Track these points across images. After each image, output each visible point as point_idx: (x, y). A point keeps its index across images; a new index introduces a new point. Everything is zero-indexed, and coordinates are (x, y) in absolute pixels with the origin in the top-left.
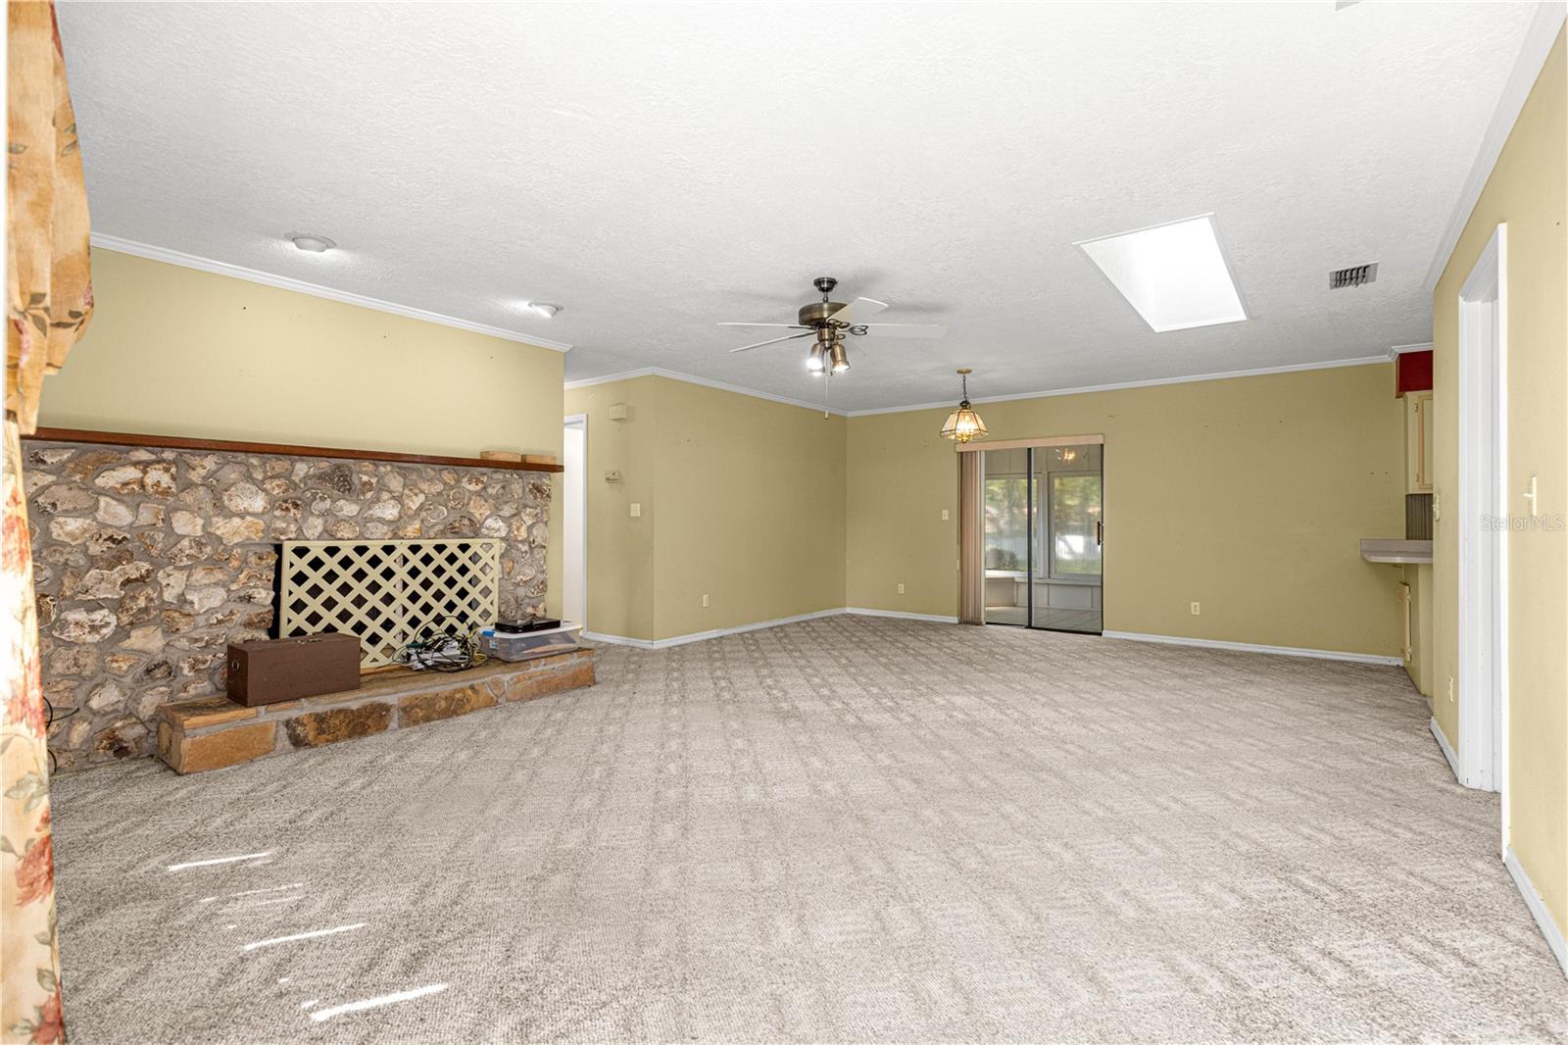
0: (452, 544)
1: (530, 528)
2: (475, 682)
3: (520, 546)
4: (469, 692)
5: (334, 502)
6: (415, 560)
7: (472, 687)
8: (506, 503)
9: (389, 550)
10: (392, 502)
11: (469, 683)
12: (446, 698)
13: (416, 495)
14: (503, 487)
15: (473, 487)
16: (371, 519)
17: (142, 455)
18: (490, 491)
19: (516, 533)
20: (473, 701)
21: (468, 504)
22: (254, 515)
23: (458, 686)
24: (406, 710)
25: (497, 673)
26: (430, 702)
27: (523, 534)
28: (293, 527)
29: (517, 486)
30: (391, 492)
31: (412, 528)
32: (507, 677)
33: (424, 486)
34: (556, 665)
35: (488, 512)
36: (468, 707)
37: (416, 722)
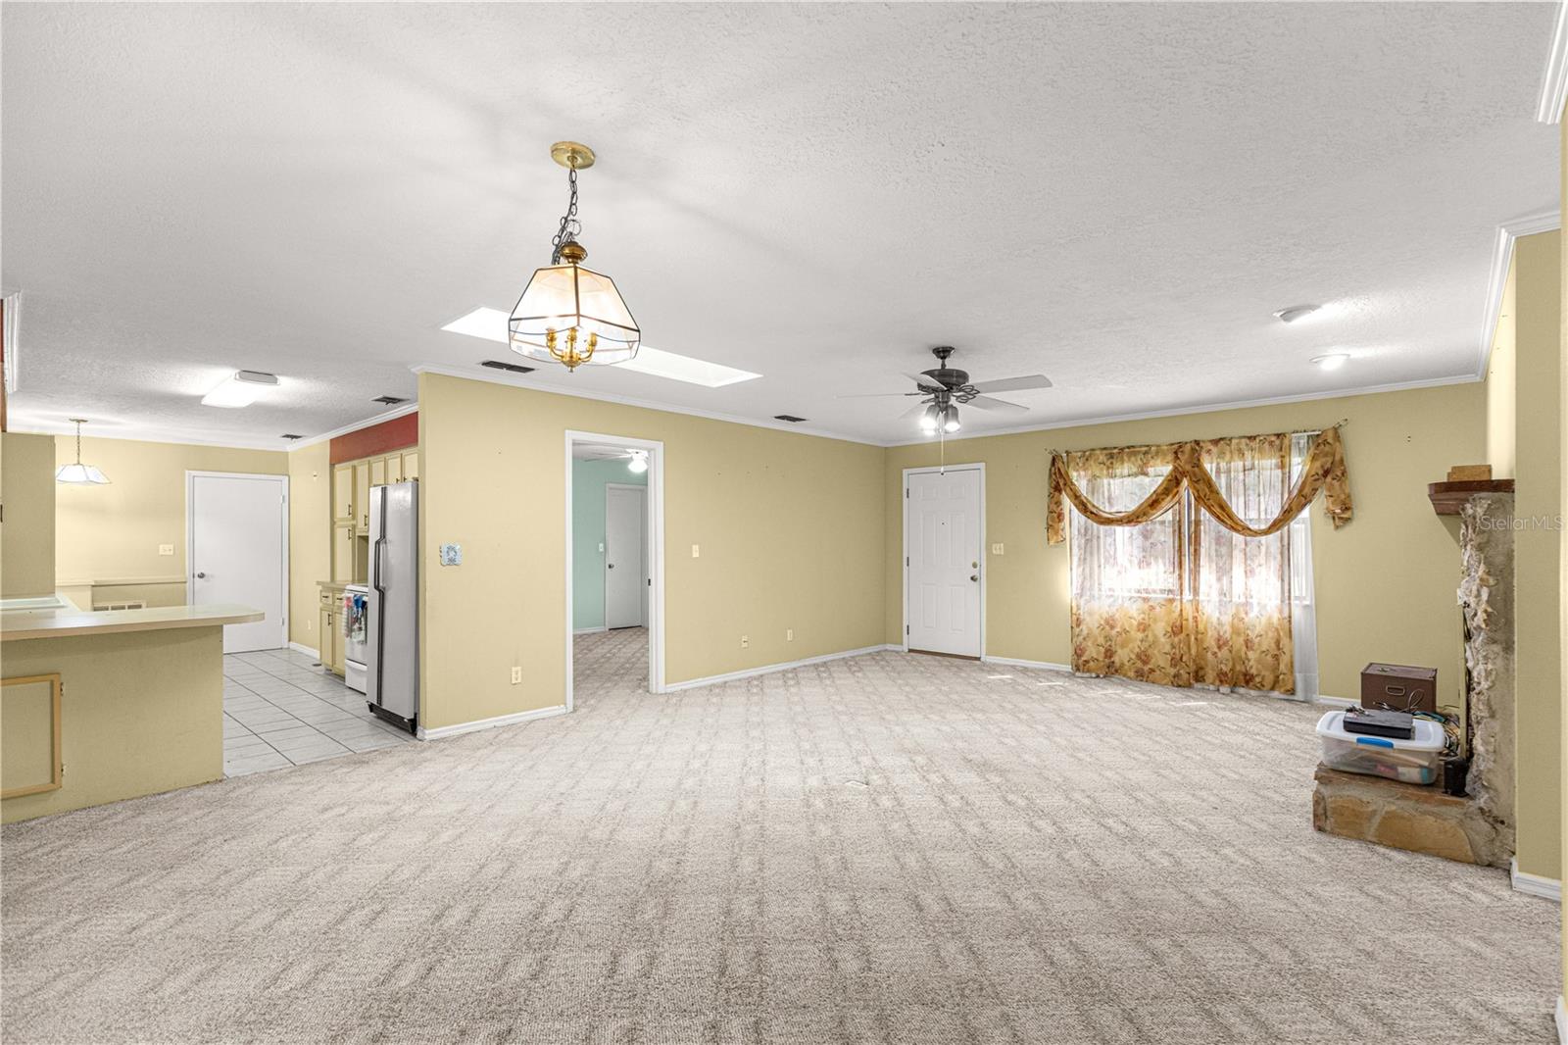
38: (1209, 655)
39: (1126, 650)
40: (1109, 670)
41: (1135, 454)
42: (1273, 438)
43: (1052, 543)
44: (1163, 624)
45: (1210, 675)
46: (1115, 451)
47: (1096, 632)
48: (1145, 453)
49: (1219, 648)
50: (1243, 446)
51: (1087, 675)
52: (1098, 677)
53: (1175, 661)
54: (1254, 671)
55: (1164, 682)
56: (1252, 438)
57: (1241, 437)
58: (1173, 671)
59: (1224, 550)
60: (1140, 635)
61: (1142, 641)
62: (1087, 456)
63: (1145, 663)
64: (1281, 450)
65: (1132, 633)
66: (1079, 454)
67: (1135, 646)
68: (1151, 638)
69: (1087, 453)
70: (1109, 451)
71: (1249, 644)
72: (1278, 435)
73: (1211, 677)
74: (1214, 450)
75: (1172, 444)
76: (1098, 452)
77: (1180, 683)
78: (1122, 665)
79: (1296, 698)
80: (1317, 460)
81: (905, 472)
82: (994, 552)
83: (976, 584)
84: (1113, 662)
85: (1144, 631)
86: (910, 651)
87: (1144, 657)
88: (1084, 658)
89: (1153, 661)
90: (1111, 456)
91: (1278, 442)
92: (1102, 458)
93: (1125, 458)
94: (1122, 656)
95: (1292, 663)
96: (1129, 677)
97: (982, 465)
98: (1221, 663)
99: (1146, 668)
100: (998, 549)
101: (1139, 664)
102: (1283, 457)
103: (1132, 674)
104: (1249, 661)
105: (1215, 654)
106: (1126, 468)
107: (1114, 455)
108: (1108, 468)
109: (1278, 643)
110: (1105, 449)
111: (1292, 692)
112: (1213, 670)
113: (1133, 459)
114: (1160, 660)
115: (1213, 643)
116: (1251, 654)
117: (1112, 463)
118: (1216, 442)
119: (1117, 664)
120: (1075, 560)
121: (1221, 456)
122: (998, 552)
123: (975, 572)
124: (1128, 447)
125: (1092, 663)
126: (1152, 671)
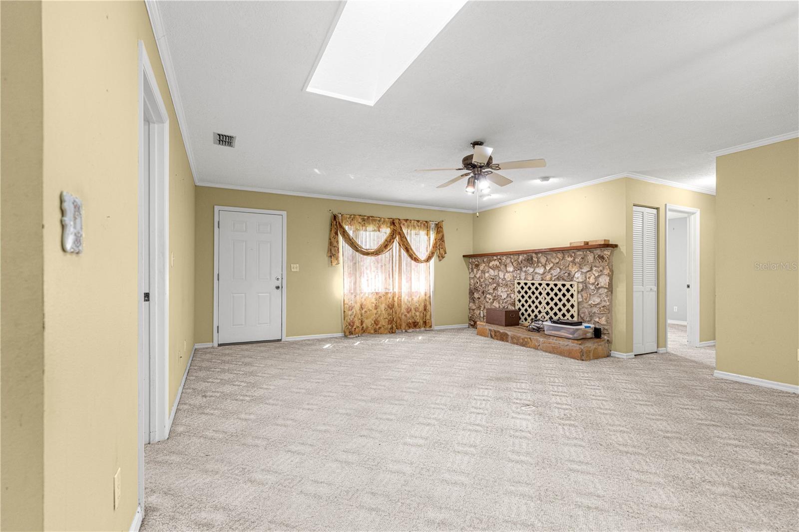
0: (560, 283)
1: (596, 278)
3: (591, 286)
4: (529, 340)
5: (527, 267)
6: (548, 289)
7: (530, 338)
8: (585, 265)
9: (540, 284)
10: (542, 267)
11: (529, 337)
12: (522, 339)
13: (549, 264)
14: (582, 258)
15: (570, 259)
16: (536, 273)
17: (495, 258)
18: (576, 260)
19: (588, 280)
20: (530, 344)
21: (568, 266)
22: (511, 272)
23: (527, 336)
24: (512, 338)
25: (538, 336)
26: (518, 338)
27: (592, 280)
28: (518, 276)
29: (590, 257)
30: (541, 263)
31: (548, 277)
32: (541, 340)
33: (553, 260)
34: (561, 342)
35: (576, 270)
36: (528, 345)
37: (514, 343)
38: (403, 316)
39: (370, 320)
40: (363, 331)
41: (375, 220)
42: (425, 223)
43: (334, 264)
44: (384, 305)
45: (404, 325)
46: (366, 217)
47: (358, 312)
48: (379, 221)
49: (408, 312)
50: (415, 224)
51: (355, 336)
52: (359, 336)
53: (391, 322)
54: (418, 321)
55: (386, 332)
56: (418, 221)
57: (414, 220)
58: (390, 326)
59: (409, 269)
60: (375, 311)
61: (376, 314)
62: (352, 218)
63: (377, 325)
64: (427, 228)
65: (373, 310)
66: (348, 216)
67: (373, 317)
68: (379, 313)
69: (352, 216)
70: (362, 217)
71: (417, 309)
72: (426, 222)
73: (404, 326)
74: (406, 224)
75: (389, 219)
76: (358, 217)
77: (392, 331)
78: (367, 327)
79: (431, 329)
80: (439, 234)
81: (217, 208)
82: (292, 270)
83: (279, 291)
84: (363, 327)
85: (377, 309)
86: (220, 345)
87: (376, 322)
88: (354, 327)
89: (381, 323)
90: (364, 220)
91: (426, 224)
92: (360, 220)
93: (371, 222)
94: (368, 323)
95: (431, 315)
96: (372, 334)
97: (284, 213)
98: (409, 319)
99: (377, 327)
100: (295, 268)
101: (375, 326)
102: (428, 231)
103: (372, 331)
104: (417, 316)
105: (405, 315)
106: (370, 228)
107: (366, 220)
108: (362, 226)
109: (425, 306)
110: (360, 215)
111: (431, 327)
112: (405, 323)
113: (374, 223)
114: (383, 322)
115: (405, 311)
116: (418, 314)
117: (364, 223)
118: (406, 220)
119: (365, 328)
120: (346, 273)
121: (408, 227)
122: (295, 270)
123: (278, 283)
124: (372, 217)
125: (357, 329)
126: (380, 328)
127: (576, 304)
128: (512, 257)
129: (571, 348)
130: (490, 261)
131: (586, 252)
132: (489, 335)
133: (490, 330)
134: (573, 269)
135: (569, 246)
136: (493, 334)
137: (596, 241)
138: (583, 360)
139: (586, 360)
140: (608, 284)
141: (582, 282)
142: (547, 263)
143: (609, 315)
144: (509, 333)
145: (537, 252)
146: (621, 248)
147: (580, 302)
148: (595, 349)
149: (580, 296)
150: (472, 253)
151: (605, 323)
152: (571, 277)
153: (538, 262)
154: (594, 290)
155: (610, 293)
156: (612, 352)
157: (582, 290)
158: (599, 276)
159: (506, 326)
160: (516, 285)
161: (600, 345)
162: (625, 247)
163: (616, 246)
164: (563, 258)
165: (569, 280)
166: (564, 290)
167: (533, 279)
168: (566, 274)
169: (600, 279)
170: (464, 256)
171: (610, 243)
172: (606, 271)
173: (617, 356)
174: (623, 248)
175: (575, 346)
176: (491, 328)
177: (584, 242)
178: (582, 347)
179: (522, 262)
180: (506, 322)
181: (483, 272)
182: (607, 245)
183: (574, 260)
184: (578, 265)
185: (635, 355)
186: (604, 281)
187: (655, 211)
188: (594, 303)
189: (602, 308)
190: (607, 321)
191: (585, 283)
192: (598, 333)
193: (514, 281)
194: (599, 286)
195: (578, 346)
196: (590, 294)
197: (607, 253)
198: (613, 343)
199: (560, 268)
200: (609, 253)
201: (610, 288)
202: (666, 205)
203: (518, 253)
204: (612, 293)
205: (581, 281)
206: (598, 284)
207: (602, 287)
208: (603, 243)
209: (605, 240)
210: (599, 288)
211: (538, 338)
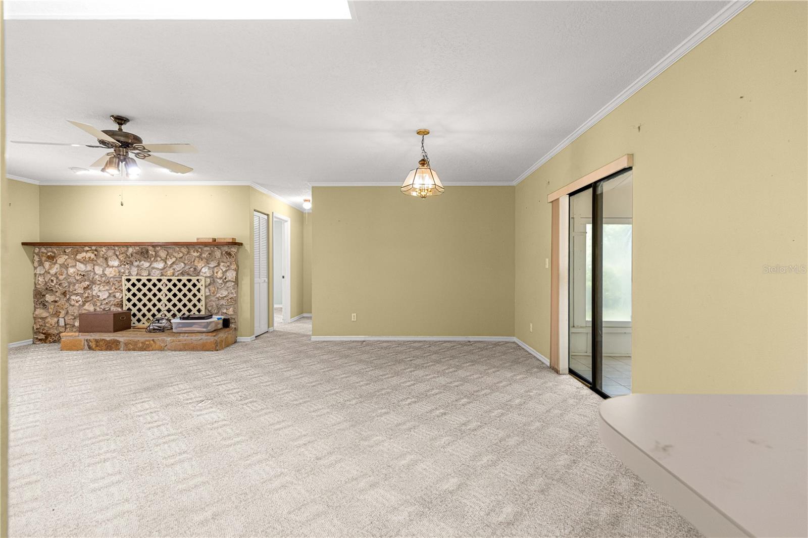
0: (184, 279)
1: (224, 273)
2: (155, 338)
3: (218, 280)
4: (152, 342)
5: (140, 262)
6: (170, 285)
7: (153, 340)
8: (212, 261)
9: (159, 280)
10: (162, 261)
11: (152, 339)
12: (142, 343)
13: (171, 258)
14: (209, 254)
15: (196, 254)
16: (153, 268)
17: (87, 248)
18: (203, 255)
19: (216, 274)
20: (153, 346)
21: (194, 261)
22: (116, 267)
23: (148, 339)
24: (126, 344)
25: (165, 336)
26: (136, 343)
27: (220, 275)
28: (127, 272)
29: (218, 253)
30: (160, 257)
31: (170, 272)
32: (169, 339)
33: (176, 255)
34: (193, 338)
35: (203, 265)
36: (151, 348)
37: (129, 350)
127: (203, 299)
128: (116, 248)
129: (205, 341)
130: (78, 252)
131: (214, 248)
132: (86, 347)
133: (87, 340)
134: (200, 265)
135: (196, 241)
136: (93, 345)
137: (224, 239)
138: (217, 350)
139: (220, 350)
140: (234, 278)
141: (209, 277)
142: (168, 257)
143: (236, 305)
144: (121, 339)
145: (154, 245)
146: (245, 246)
147: (209, 295)
148: (226, 337)
149: (207, 290)
150: (38, 241)
151: (232, 313)
152: (197, 272)
153: (156, 256)
154: (222, 284)
155: (236, 286)
156: (238, 338)
157: (209, 285)
158: (226, 271)
159: (114, 332)
160: (124, 282)
161: (230, 334)
162: (249, 246)
163: (240, 244)
164: (188, 253)
165: (195, 275)
166: (189, 285)
167: (149, 275)
168: (192, 269)
169: (227, 273)
170: (23, 244)
171: (236, 241)
172: (234, 267)
173: (242, 340)
174: (247, 246)
175: (210, 338)
176: (89, 338)
177: (213, 238)
178: (216, 338)
179: (132, 255)
180: (114, 327)
181: (65, 266)
182: (235, 244)
183: (201, 255)
184: (205, 260)
185: (256, 337)
186: (231, 275)
187: (266, 217)
188: (221, 296)
189: (229, 300)
190: (234, 311)
191: (213, 278)
192: (226, 323)
193: (121, 278)
194: (227, 280)
195: (213, 337)
196: (218, 288)
197: (234, 250)
198: (239, 329)
199: (184, 263)
200: (236, 251)
201: (236, 282)
202: (273, 213)
203: (127, 245)
204: (238, 286)
205: (209, 275)
206: (226, 278)
207: (229, 281)
208: (231, 241)
209: (233, 239)
210: (227, 281)
211: (165, 338)
